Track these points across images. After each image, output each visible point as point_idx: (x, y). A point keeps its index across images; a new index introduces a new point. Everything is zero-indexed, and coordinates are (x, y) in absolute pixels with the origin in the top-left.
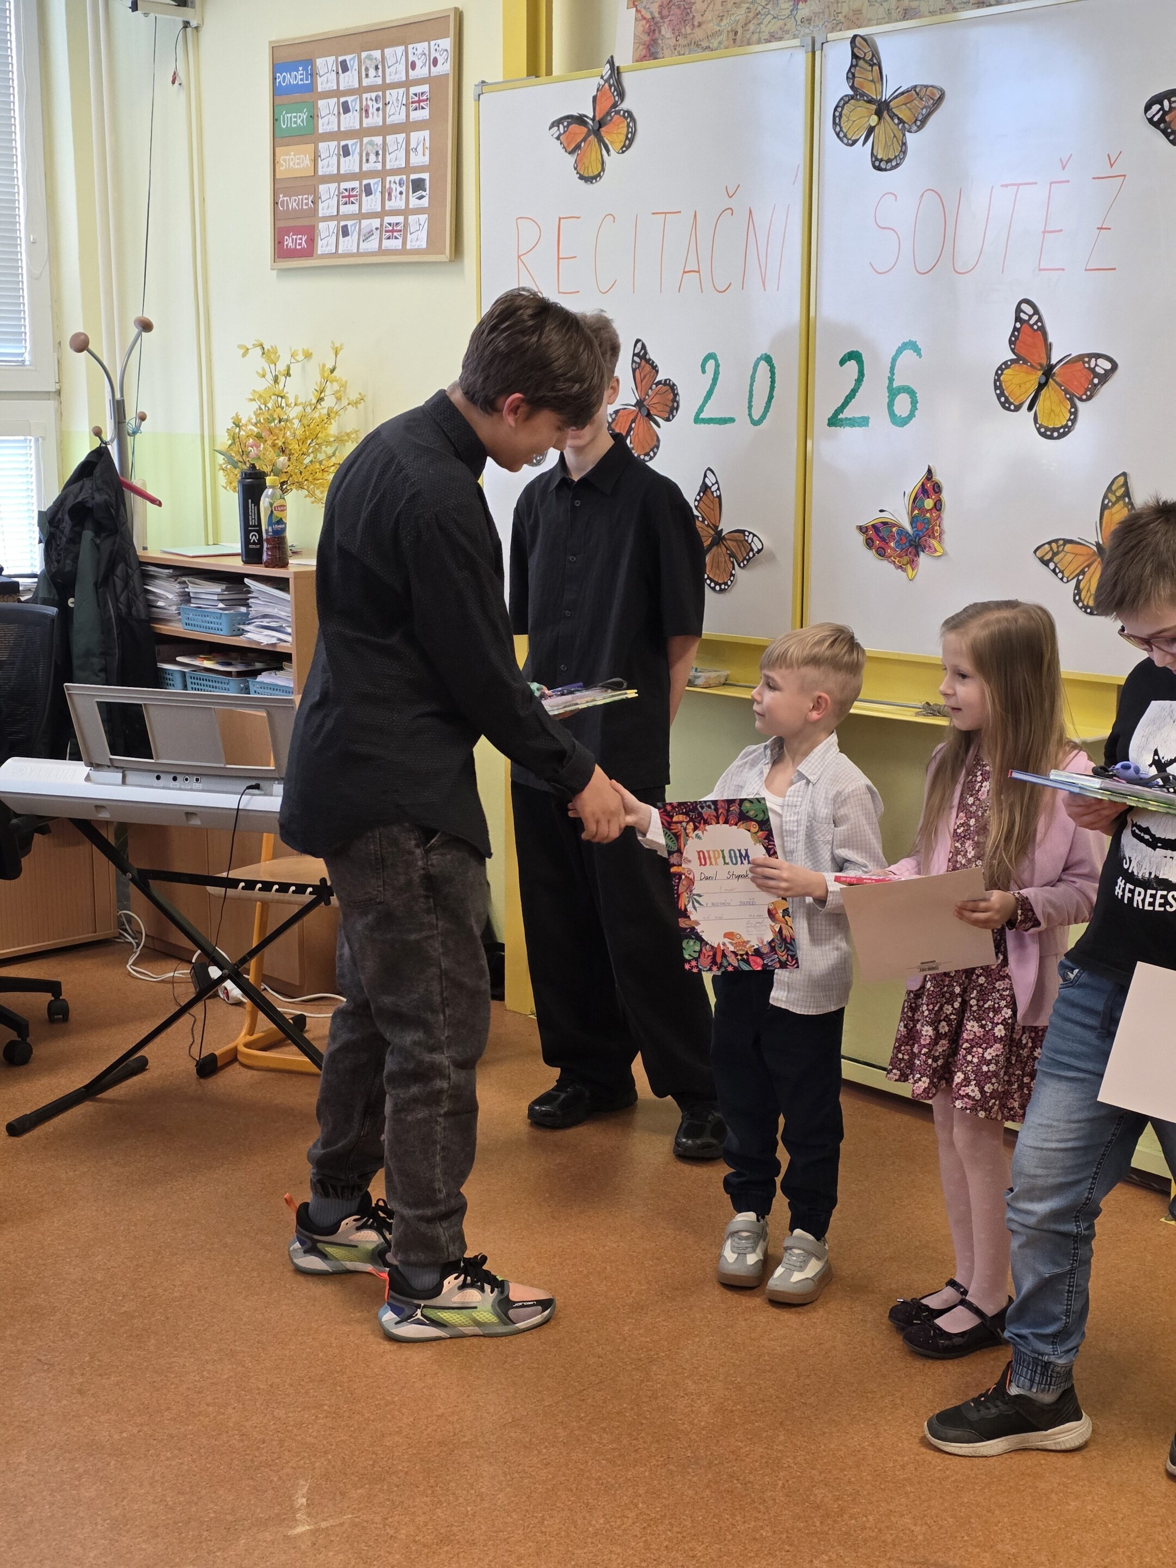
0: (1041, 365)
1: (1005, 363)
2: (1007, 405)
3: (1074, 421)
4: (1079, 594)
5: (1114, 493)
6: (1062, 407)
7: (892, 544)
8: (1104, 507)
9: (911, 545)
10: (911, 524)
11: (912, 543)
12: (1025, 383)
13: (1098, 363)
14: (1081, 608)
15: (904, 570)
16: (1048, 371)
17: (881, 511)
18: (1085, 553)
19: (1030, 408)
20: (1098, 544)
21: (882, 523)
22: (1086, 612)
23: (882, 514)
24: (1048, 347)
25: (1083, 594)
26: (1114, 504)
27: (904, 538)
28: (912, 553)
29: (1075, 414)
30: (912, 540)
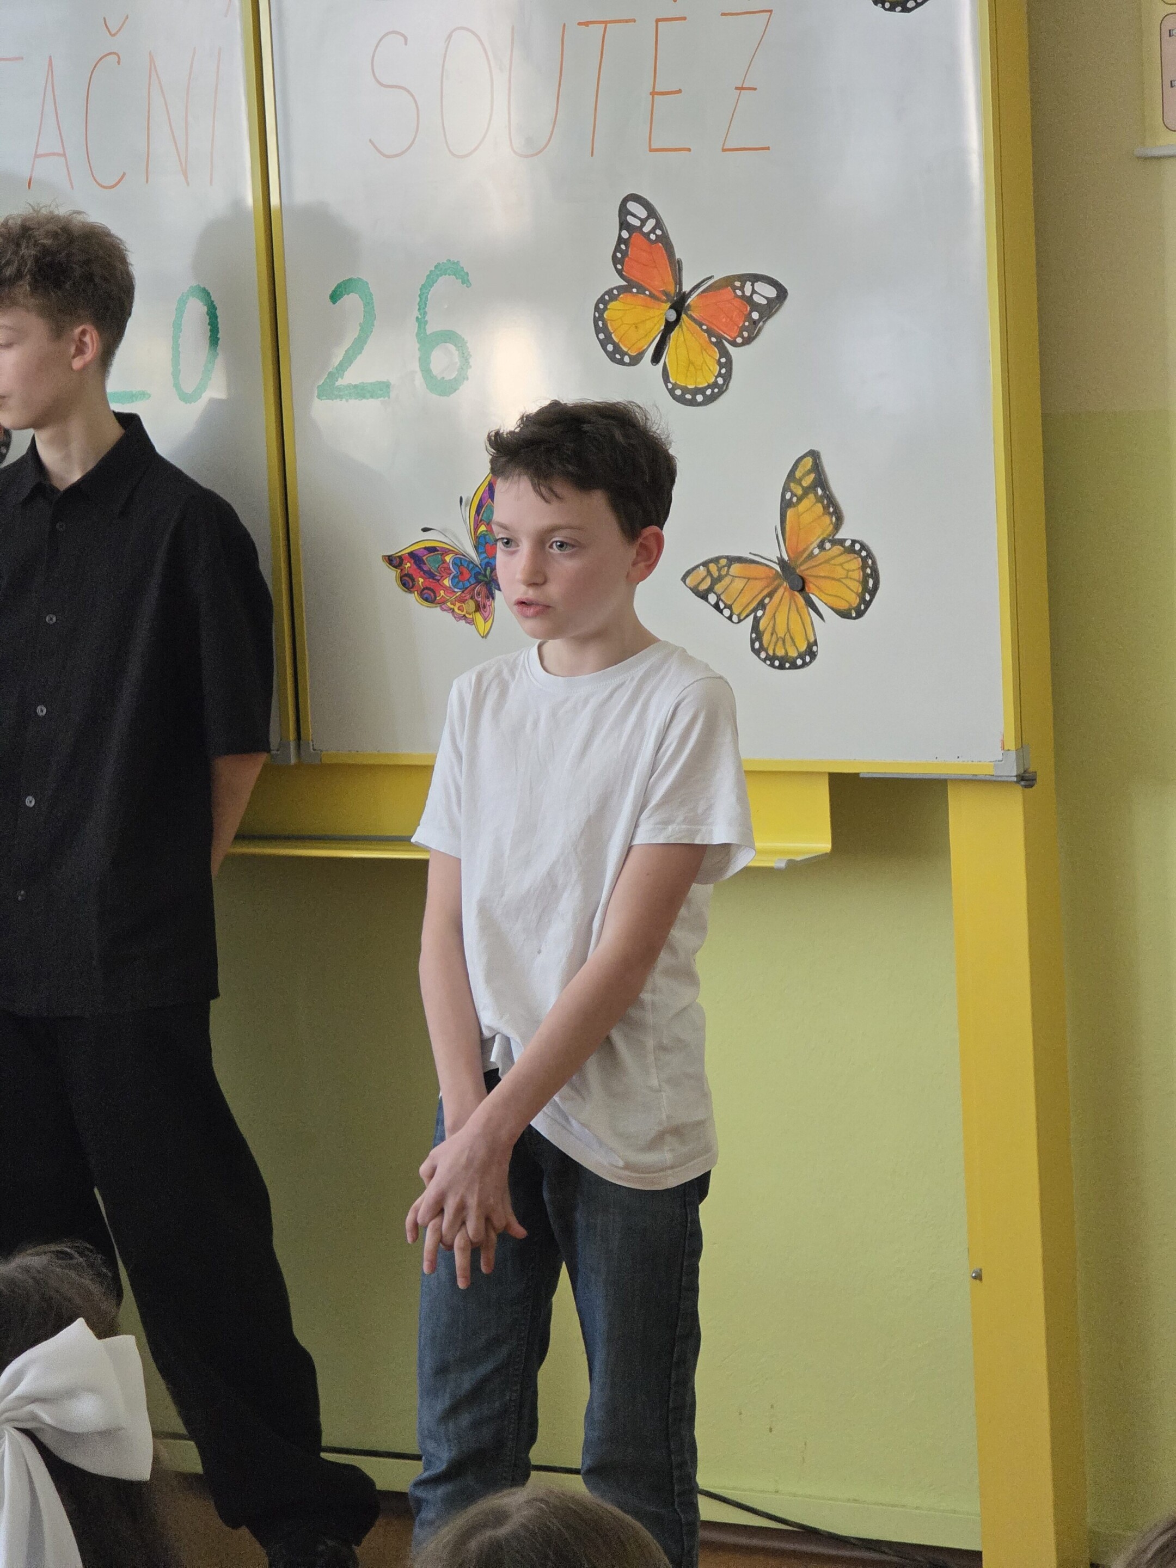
0: (666, 293)
1: (609, 292)
2: (616, 355)
3: (727, 377)
4: (759, 637)
5: (799, 482)
6: (708, 359)
7: (447, 582)
8: (786, 505)
9: (478, 582)
10: (476, 548)
11: (480, 577)
12: (643, 322)
13: (755, 288)
14: (764, 660)
15: (471, 622)
16: (679, 304)
17: (425, 530)
18: (763, 576)
19: (656, 358)
20: (781, 562)
21: (426, 548)
22: (772, 665)
23: (428, 535)
24: (677, 267)
25: (766, 638)
26: (800, 500)
27: (465, 571)
28: (483, 594)
29: (729, 365)
30: (479, 573)
